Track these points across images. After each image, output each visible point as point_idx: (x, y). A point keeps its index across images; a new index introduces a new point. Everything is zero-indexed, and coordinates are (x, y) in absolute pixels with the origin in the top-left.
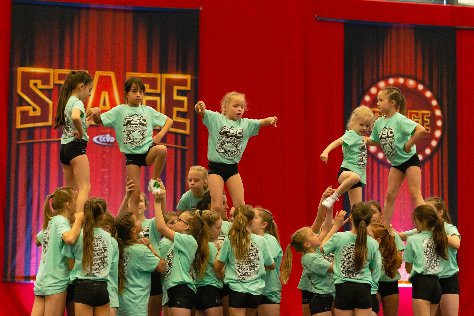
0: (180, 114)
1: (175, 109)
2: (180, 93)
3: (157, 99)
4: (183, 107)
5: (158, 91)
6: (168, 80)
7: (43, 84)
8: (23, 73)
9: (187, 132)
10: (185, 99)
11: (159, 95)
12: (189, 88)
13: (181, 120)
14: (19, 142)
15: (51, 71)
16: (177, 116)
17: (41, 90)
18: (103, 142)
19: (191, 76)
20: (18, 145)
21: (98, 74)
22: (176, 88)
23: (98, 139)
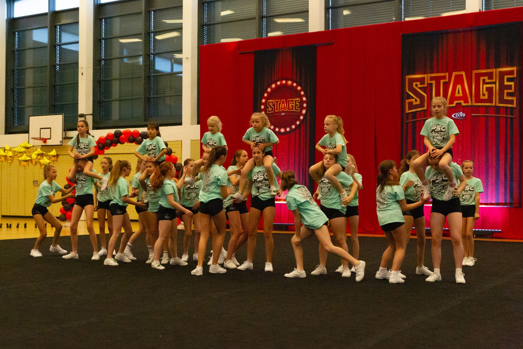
0: (509, 94)
1: (506, 91)
2: (509, 80)
3: (494, 85)
4: (511, 89)
5: (494, 80)
6: (500, 72)
7: (421, 84)
8: (409, 79)
9: (515, 105)
10: (512, 83)
11: (495, 83)
12: (515, 76)
13: (510, 98)
14: (407, 121)
15: (425, 76)
16: (507, 95)
17: (420, 88)
18: (458, 117)
19: (517, 67)
20: (407, 123)
21: (454, 74)
22: (506, 77)
23: (455, 116)
